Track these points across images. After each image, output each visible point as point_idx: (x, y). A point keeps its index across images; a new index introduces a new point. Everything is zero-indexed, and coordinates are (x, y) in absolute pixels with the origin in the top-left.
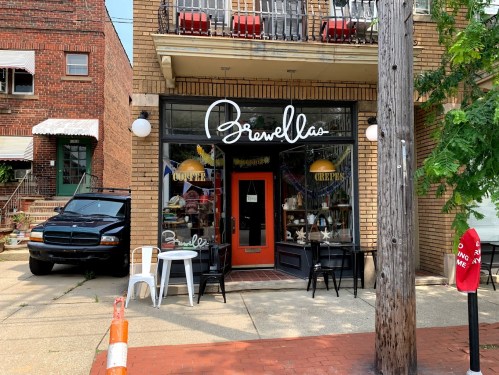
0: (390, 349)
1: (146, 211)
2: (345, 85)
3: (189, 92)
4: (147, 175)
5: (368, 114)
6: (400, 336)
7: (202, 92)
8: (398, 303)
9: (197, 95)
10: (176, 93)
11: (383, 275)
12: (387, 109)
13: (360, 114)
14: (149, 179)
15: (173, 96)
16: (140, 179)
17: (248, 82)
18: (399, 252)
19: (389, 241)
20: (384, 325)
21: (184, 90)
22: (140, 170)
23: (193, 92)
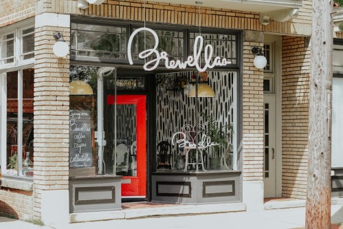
0: (318, 221)
1: (58, 136)
2: (234, 14)
3: (98, 13)
4: (58, 98)
5: (252, 44)
6: (324, 213)
7: (110, 14)
8: (324, 192)
9: (106, 17)
10: (86, 14)
11: (314, 176)
12: (319, 69)
13: (245, 43)
14: (61, 103)
15: (84, 16)
16: (53, 103)
17: (151, 6)
18: (325, 160)
19: (319, 153)
20: (315, 207)
21: (94, 12)
22: (52, 93)
23: (102, 13)
